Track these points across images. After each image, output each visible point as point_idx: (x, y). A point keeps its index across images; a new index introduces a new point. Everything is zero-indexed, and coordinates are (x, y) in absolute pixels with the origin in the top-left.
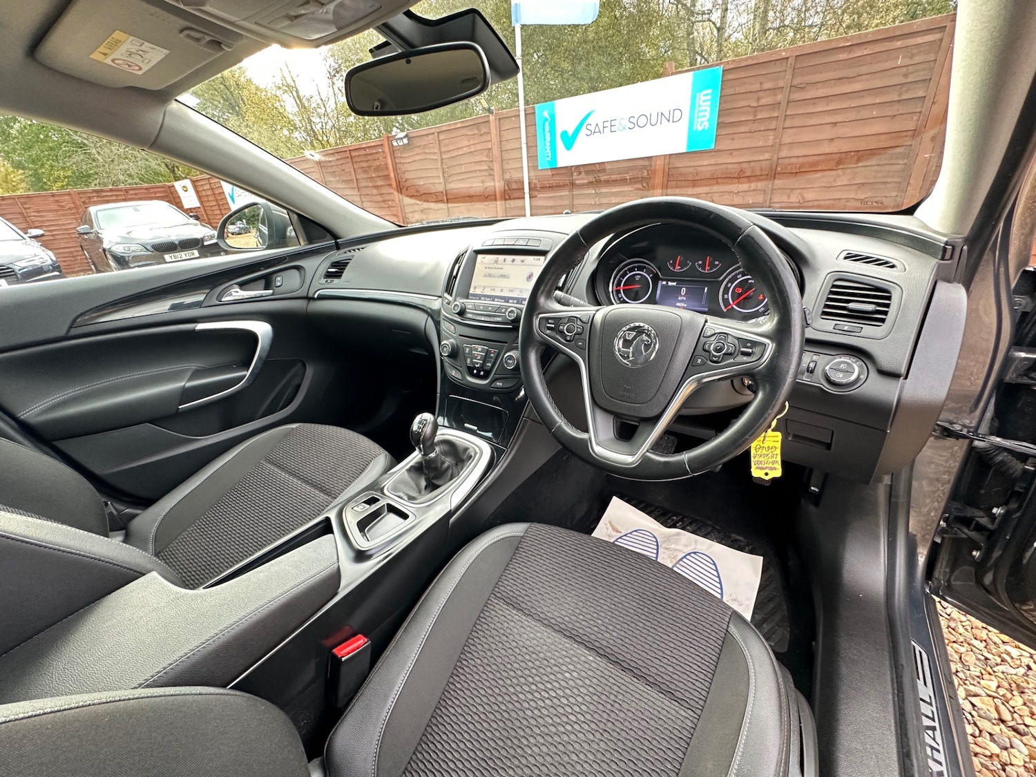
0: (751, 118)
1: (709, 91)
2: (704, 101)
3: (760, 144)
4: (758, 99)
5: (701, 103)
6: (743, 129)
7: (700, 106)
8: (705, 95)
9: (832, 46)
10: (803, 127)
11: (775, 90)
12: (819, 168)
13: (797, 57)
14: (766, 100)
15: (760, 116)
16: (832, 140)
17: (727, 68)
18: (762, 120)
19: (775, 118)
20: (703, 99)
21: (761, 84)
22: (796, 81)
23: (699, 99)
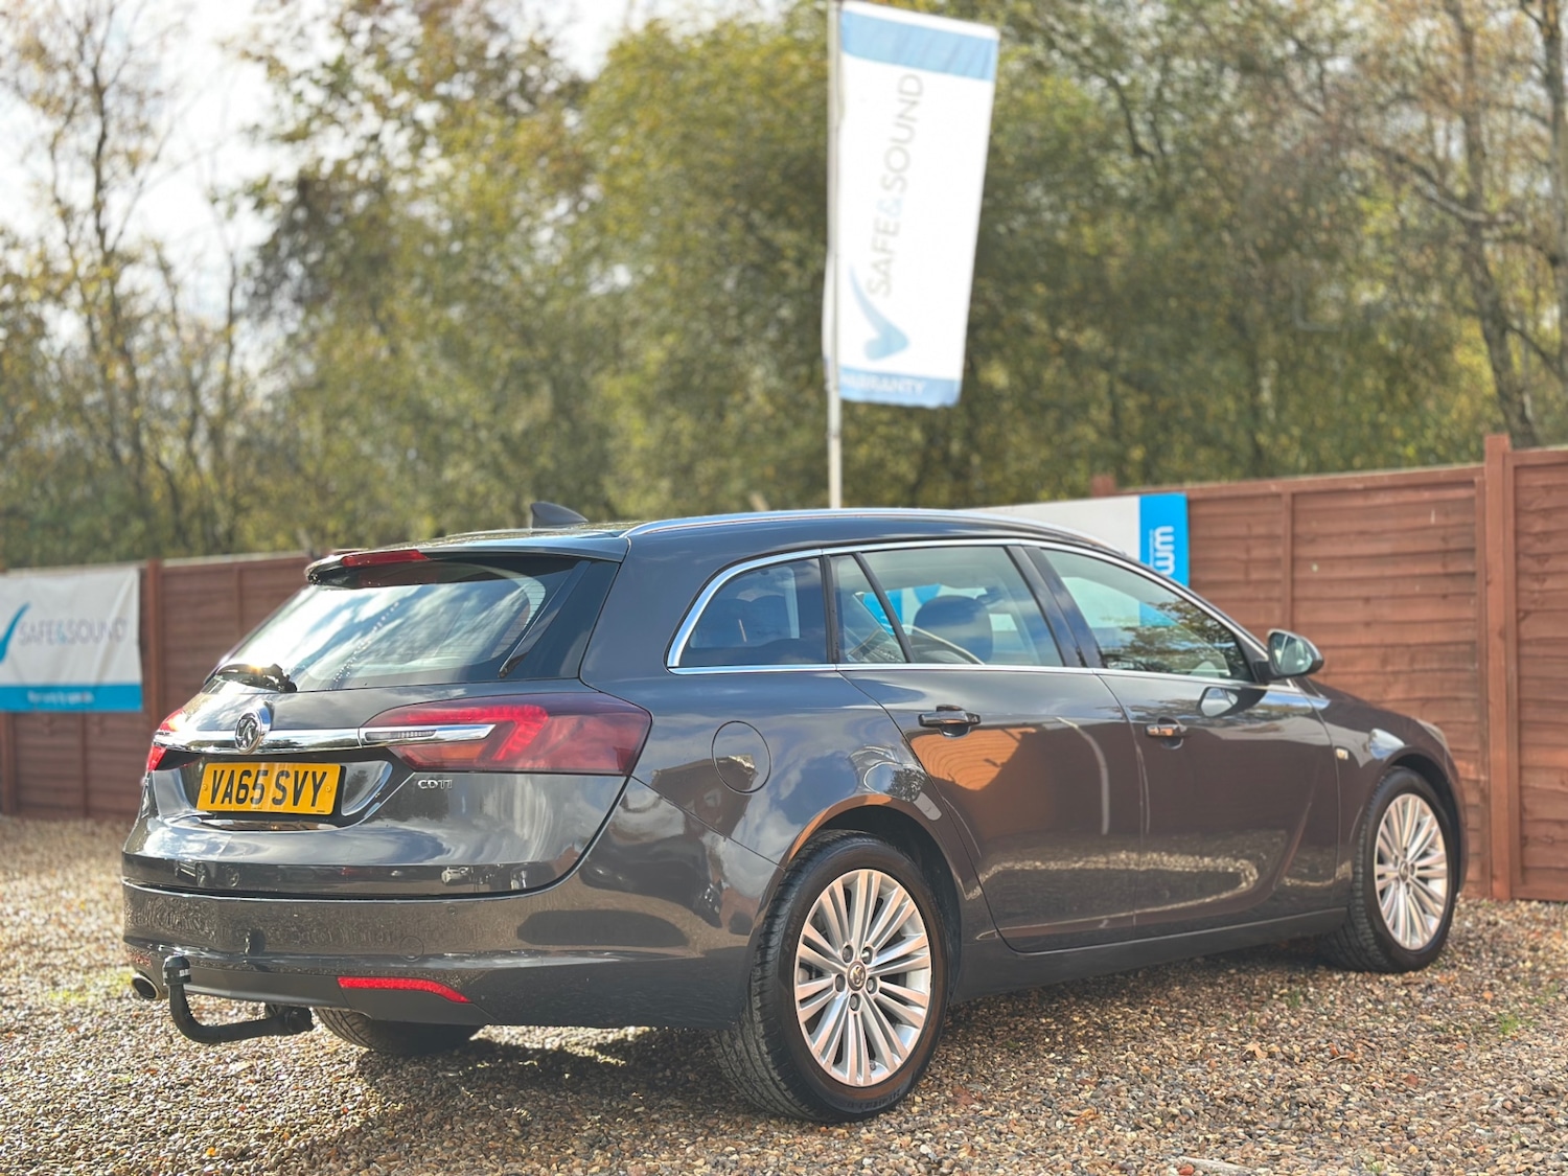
0: (1240, 577)
2: (1162, 544)
3: (1262, 621)
4: (1248, 550)
5: (1159, 547)
7: (1155, 550)
8: (1163, 534)
9: (1340, 486)
10: (1321, 599)
11: (1271, 538)
12: (1358, 669)
13: (1294, 496)
14: (1261, 552)
15: (1255, 576)
16: (1367, 624)
17: (1193, 496)
18: (1260, 583)
19: (1277, 582)
20: (1159, 539)
21: (1249, 526)
22: (1301, 529)
23: (1155, 539)
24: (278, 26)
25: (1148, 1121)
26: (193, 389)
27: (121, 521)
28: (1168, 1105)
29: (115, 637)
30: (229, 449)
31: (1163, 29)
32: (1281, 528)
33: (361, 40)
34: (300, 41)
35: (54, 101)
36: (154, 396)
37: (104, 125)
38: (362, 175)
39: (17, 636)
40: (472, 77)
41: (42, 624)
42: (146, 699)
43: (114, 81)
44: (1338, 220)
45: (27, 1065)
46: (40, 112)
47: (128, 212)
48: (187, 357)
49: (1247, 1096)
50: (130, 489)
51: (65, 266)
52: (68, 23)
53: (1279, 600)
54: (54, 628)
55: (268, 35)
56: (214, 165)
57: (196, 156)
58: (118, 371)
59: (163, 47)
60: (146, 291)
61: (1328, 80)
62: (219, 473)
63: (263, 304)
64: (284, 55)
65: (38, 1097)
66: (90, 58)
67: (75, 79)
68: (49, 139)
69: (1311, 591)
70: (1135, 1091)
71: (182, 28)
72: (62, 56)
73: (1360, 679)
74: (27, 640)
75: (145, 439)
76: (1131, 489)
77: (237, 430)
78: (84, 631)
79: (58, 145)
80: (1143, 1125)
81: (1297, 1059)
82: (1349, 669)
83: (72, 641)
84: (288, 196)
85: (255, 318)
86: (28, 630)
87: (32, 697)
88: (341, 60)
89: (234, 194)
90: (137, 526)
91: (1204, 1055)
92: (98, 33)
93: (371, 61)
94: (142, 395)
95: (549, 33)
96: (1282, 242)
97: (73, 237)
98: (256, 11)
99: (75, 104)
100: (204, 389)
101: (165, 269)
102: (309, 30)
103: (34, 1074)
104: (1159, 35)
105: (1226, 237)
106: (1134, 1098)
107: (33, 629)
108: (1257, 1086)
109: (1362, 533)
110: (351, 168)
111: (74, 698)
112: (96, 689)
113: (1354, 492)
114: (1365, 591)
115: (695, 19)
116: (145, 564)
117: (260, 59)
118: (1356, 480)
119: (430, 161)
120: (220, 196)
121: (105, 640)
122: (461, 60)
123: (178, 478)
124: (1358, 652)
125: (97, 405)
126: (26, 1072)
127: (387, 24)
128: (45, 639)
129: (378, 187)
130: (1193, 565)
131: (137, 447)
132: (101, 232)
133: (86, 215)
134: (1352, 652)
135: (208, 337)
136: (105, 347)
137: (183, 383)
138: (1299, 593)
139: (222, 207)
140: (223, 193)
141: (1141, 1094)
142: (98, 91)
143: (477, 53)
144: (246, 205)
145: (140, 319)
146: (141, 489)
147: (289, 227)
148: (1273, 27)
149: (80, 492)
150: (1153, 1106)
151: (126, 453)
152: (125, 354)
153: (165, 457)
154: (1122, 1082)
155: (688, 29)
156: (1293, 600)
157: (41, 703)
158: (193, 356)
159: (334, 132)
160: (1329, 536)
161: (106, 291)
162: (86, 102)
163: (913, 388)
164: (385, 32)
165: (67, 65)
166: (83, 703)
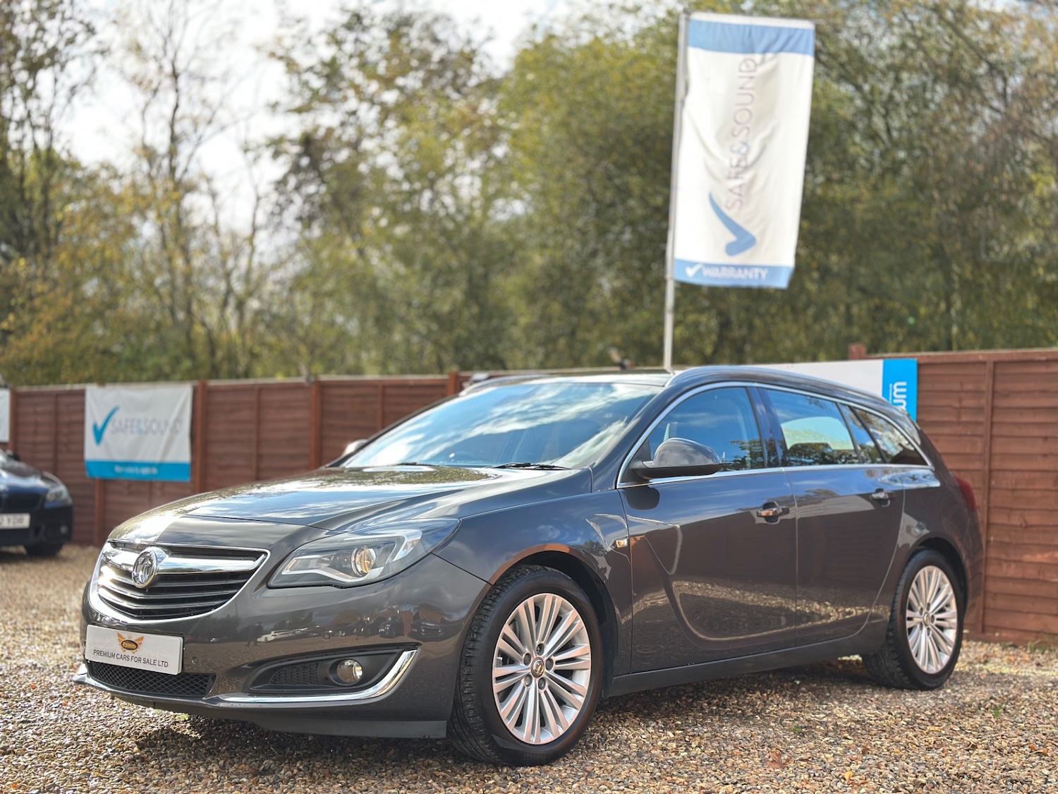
0: (954, 419)
1: (904, 384)
2: (898, 393)
3: (968, 450)
4: (960, 400)
5: (895, 395)
6: (947, 430)
7: (893, 398)
8: (898, 387)
9: (1029, 357)
10: (1012, 437)
11: (977, 393)
12: (1037, 487)
13: (995, 363)
14: (970, 402)
15: (964, 419)
16: (1045, 456)
17: (922, 361)
18: (967, 423)
19: (981, 423)
20: (896, 390)
21: (962, 384)
22: (999, 387)
23: (893, 391)
24: (294, 37)
25: (904, 787)
26: (228, 275)
27: (177, 361)
28: (917, 777)
29: (174, 431)
30: (248, 316)
31: (896, 53)
32: (985, 385)
33: (349, 47)
34: (309, 47)
35: (145, 83)
36: (202, 278)
37: (178, 99)
38: (345, 138)
39: (110, 427)
40: (421, 74)
41: (127, 420)
42: (193, 473)
43: (186, 70)
44: (1014, 186)
45: (115, 705)
46: (136, 87)
47: (191, 156)
48: (224, 255)
49: (973, 774)
50: (183, 339)
51: (147, 190)
52: (157, 30)
53: (981, 436)
54: (135, 424)
55: (287, 42)
56: (248, 129)
57: (236, 122)
58: (179, 262)
59: (219, 47)
60: (200, 209)
61: (1009, 91)
62: (242, 331)
63: (276, 220)
64: (297, 55)
65: (123, 725)
66: (170, 54)
67: (161, 68)
68: (142, 106)
69: (1005, 431)
70: (891, 766)
71: (232, 36)
72: (152, 52)
73: (1038, 494)
74: (116, 431)
75: (195, 307)
76: (879, 355)
77: (254, 304)
78: (154, 427)
79: (147, 111)
80: (901, 789)
81: (1005, 751)
82: (1030, 487)
83: (146, 433)
84: (296, 149)
85: (271, 229)
86: (117, 424)
87: (118, 469)
88: (334, 60)
89: (259, 147)
90: (187, 364)
91: (938, 745)
92: (176, 37)
93: (355, 62)
94: (195, 279)
95: (474, 46)
96: (973, 199)
97: (154, 172)
98: (280, 26)
99: (159, 84)
100: (235, 275)
101: (214, 195)
102: (314, 40)
103: (120, 710)
104: (892, 56)
105: (936, 195)
106: (891, 771)
107: (120, 423)
108: (980, 768)
109: (1043, 391)
110: (338, 133)
111: (145, 471)
112: (160, 466)
113: (1040, 362)
114: (1044, 432)
115: (577, 37)
116: (196, 383)
117: (281, 58)
118: (1041, 354)
119: (389, 130)
120: (251, 147)
121: (167, 433)
122: (414, 63)
123: (215, 334)
124: (1038, 475)
125: (164, 283)
126: (115, 709)
127: (366, 37)
128: (128, 430)
129: (354, 145)
130: (920, 409)
131: (189, 312)
132: (172, 170)
133: (163, 157)
134: (1033, 475)
135: (239, 241)
136: (171, 245)
137: (221, 272)
138: (996, 431)
139: (251, 155)
140: (252, 145)
141: (896, 768)
142: (175, 75)
143: (425, 59)
144: (268, 153)
145: (194, 229)
146: (190, 340)
147: (296, 169)
148: (972, 53)
149: (151, 340)
150: (906, 776)
151: (181, 315)
152: (185, 251)
153: (207, 320)
154: (881, 759)
155: (572, 43)
156: (992, 436)
157: (124, 473)
158: (228, 254)
159: (327, 108)
160: (1019, 393)
161: (173, 209)
162: (167, 82)
163: (760, 274)
164: (365, 43)
165: (155, 58)
166: (151, 475)
